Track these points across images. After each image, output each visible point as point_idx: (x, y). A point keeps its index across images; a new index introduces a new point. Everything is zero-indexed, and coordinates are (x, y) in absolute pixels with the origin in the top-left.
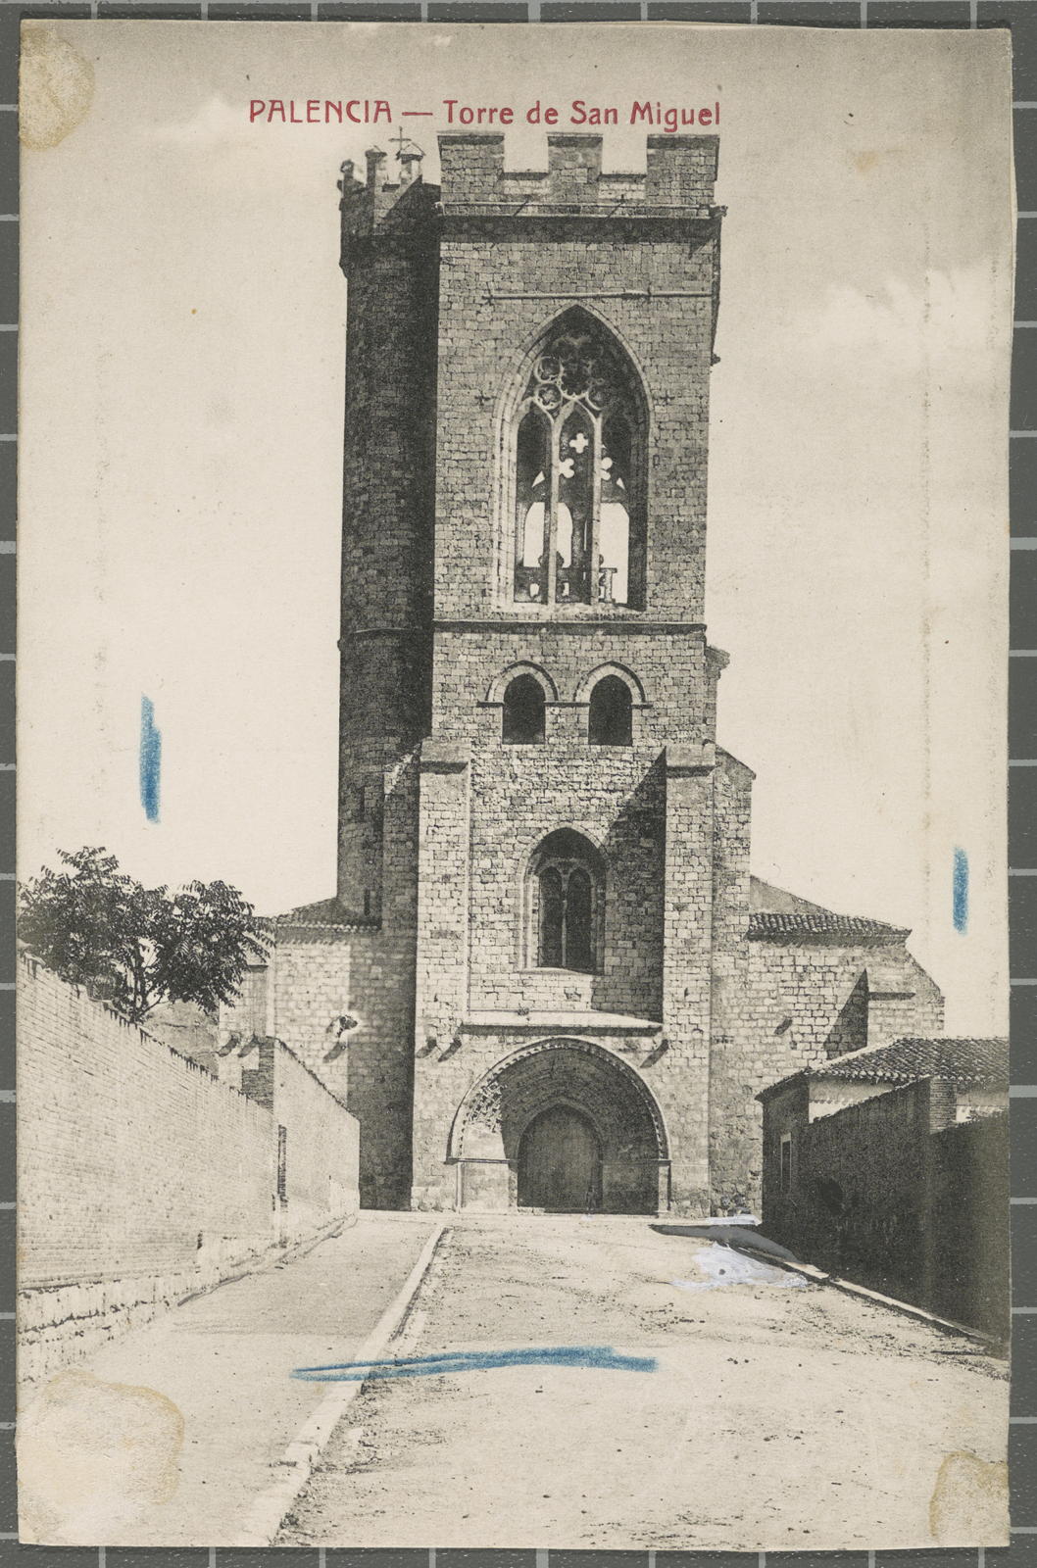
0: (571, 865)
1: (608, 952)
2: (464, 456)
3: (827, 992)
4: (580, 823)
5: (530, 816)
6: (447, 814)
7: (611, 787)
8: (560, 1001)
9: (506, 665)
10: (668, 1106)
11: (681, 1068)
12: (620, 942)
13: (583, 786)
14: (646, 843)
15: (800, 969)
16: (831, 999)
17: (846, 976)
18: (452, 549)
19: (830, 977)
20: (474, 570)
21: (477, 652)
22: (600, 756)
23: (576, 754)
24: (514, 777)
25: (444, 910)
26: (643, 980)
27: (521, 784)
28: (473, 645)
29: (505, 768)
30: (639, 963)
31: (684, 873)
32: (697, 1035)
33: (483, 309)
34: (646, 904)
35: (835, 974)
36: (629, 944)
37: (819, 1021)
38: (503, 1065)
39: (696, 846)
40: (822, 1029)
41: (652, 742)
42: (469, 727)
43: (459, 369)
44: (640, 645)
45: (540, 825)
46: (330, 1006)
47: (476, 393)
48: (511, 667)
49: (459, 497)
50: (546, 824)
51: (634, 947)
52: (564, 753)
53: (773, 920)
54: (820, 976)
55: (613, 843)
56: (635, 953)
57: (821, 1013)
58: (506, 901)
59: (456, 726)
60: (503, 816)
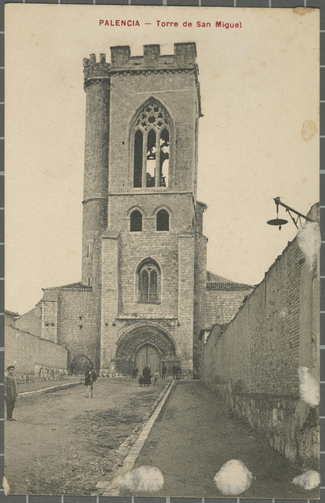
0: (151, 269)
1: (162, 295)
2: (118, 144)
3: (231, 307)
4: (153, 255)
5: (138, 254)
6: (111, 253)
7: (163, 244)
8: (147, 311)
9: (130, 207)
10: (179, 343)
11: (183, 331)
12: (166, 292)
13: (154, 244)
14: (174, 261)
15: (222, 300)
16: (233, 310)
17: (237, 302)
18: (114, 172)
19: (232, 302)
20: (120, 178)
21: (122, 203)
22: (159, 234)
23: (152, 234)
24: (133, 242)
25: (110, 283)
26: (172, 304)
27: (135, 244)
28: (120, 201)
29: (130, 239)
30: (171, 299)
31: (184, 270)
32: (188, 321)
33: (123, 99)
34: (174, 280)
35: (234, 301)
36: (168, 293)
37: (228, 316)
38: (128, 331)
39: (188, 261)
40: (229, 319)
41: (175, 229)
42: (119, 226)
43: (116, 117)
44: (171, 199)
45: (141, 256)
46: (77, 314)
47: (121, 124)
48: (132, 208)
49: (116, 156)
50: (142, 256)
51: (170, 294)
52: (148, 234)
53: (214, 284)
54: (229, 302)
55: (163, 261)
56: (170, 295)
57: (229, 314)
58: (130, 281)
59: (115, 226)
60: (129, 254)
